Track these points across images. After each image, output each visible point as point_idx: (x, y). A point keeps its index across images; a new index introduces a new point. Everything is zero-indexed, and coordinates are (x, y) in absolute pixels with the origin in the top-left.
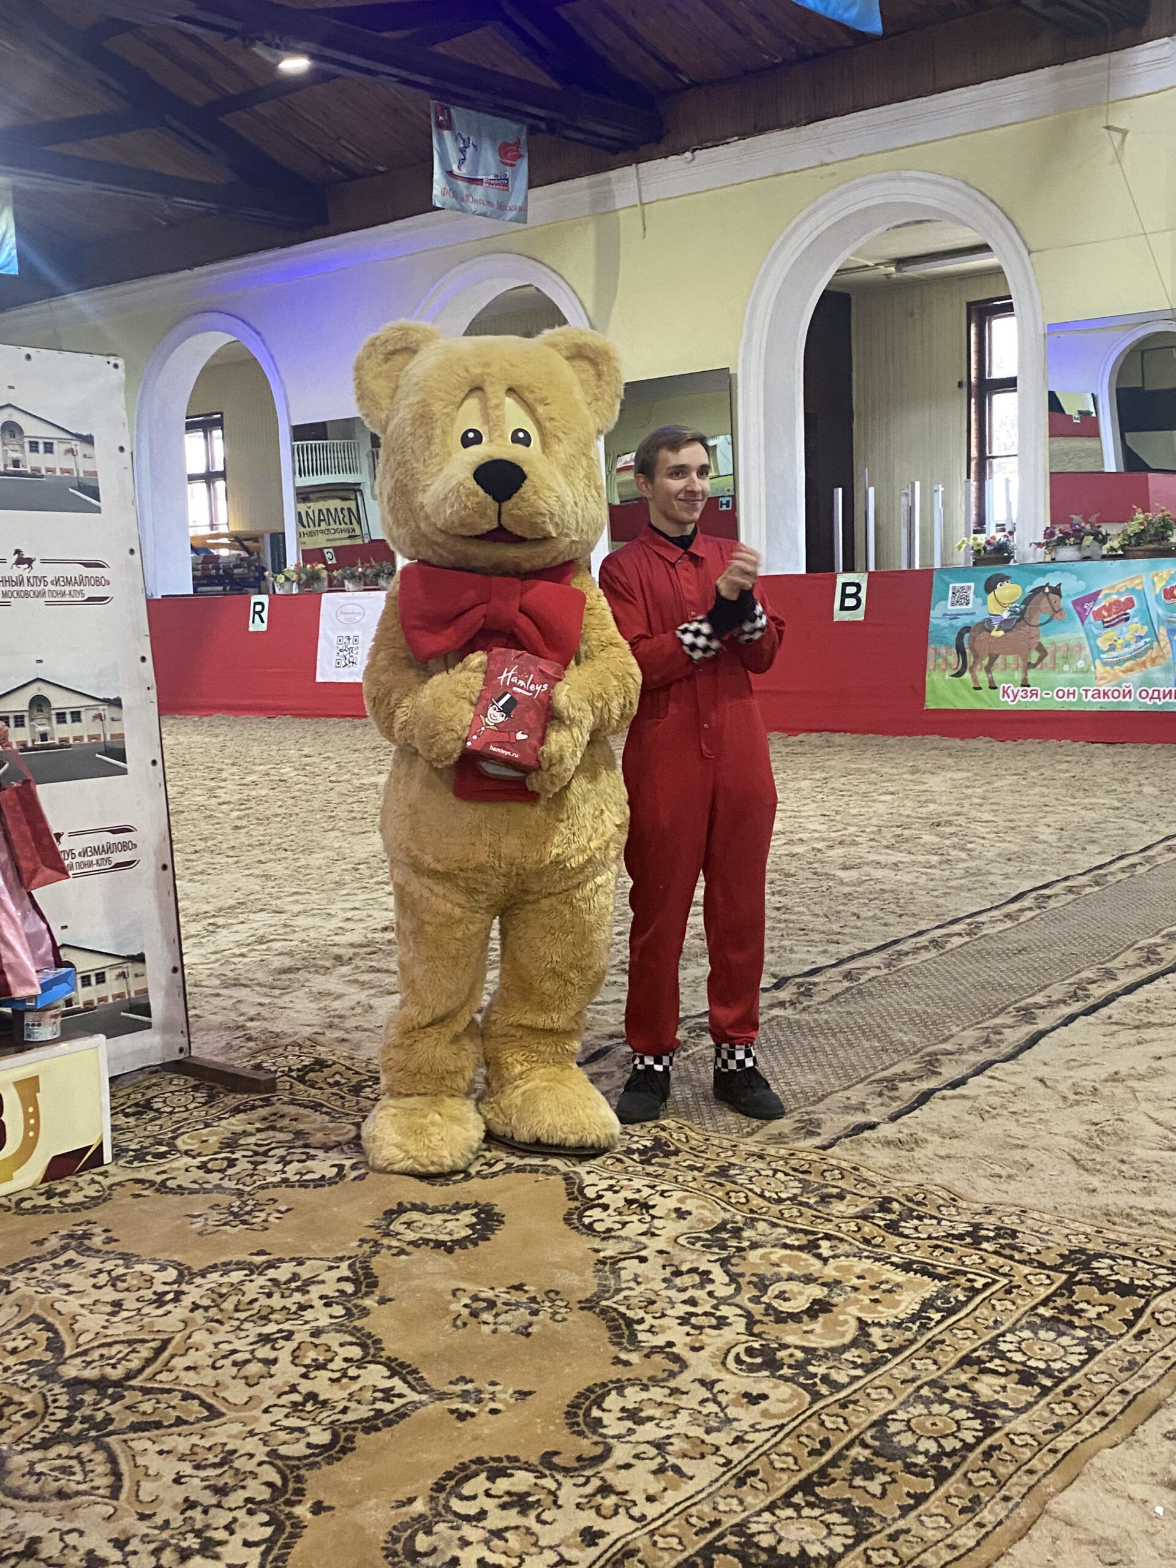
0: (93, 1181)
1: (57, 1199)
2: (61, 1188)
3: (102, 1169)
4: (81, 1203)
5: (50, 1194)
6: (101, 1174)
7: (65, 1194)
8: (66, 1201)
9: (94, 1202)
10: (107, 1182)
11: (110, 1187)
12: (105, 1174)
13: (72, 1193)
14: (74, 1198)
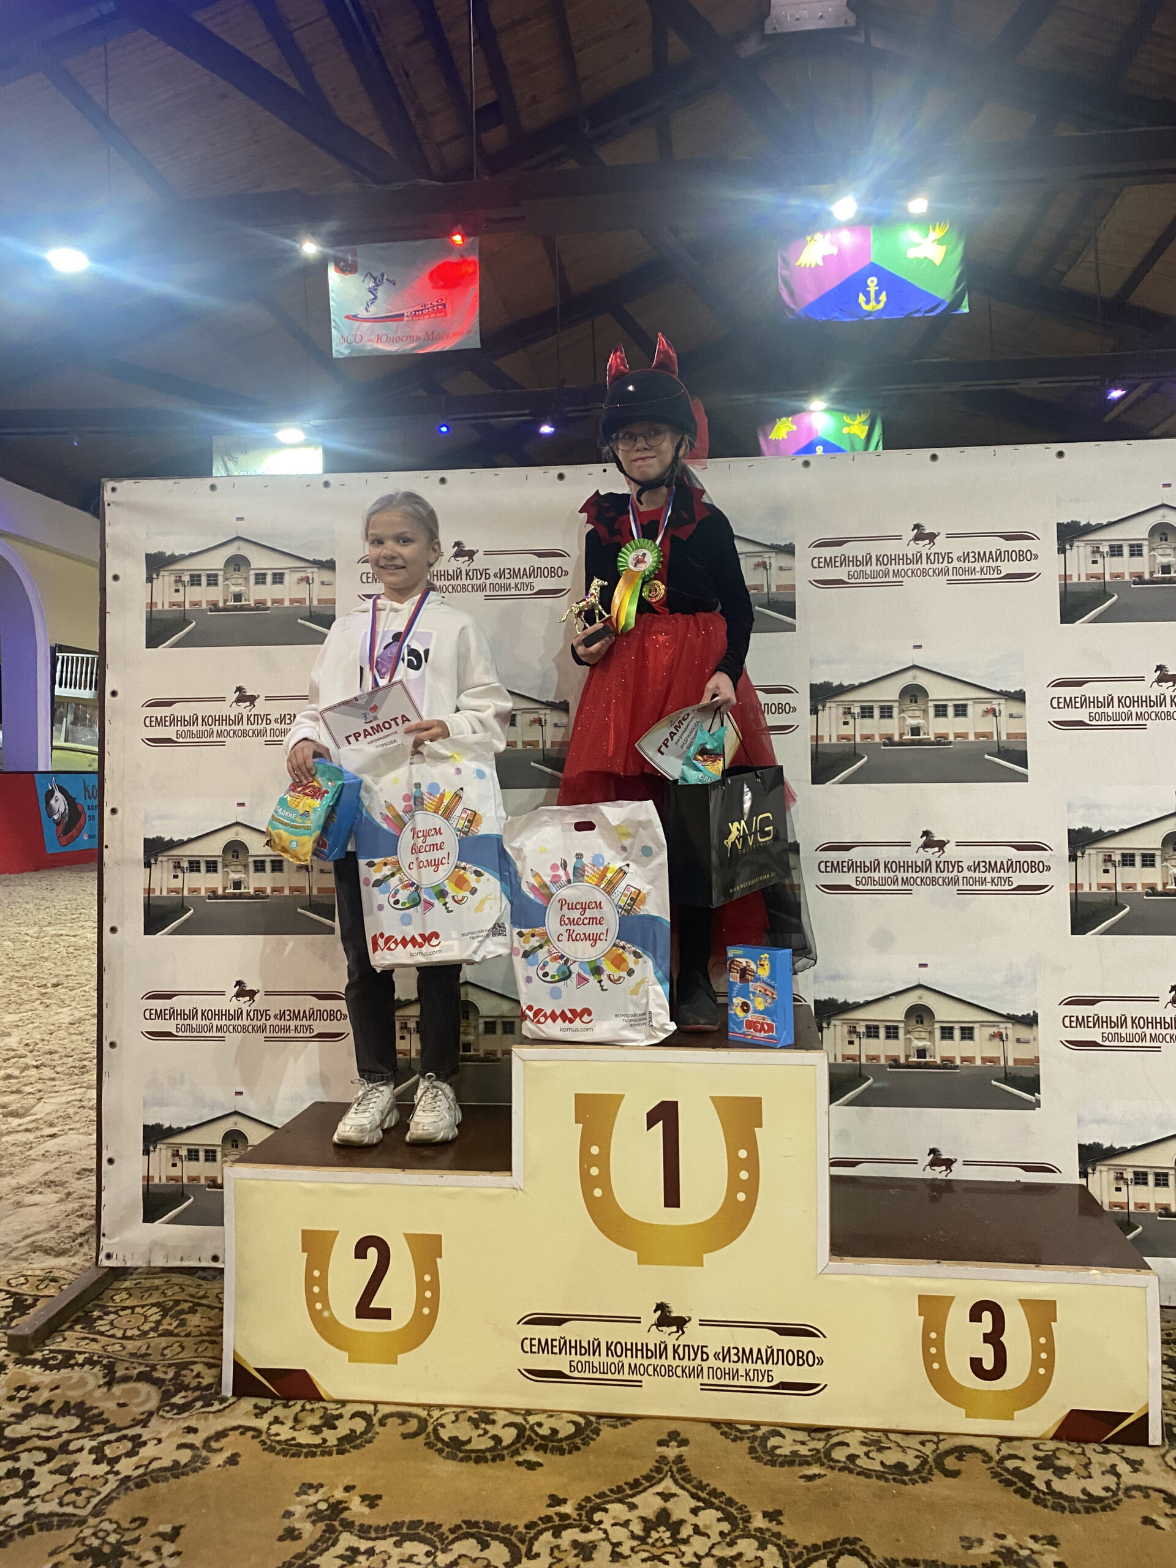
0: (1113, 1470)
1: (1049, 1474)
2: (1065, 1461)
3: (1133, 1452)
4: (1070, 1499)
5: (1046, 1462)
6: (1128, 1461)
7: (1062, 1472)
8: (1058, 1485)
9: (1092, 1504)
10: (1129, 1478)
11: (1127, 1490)
12: (1135, 1465)
13: (1072, 1477)
14: (1069, 1486)
